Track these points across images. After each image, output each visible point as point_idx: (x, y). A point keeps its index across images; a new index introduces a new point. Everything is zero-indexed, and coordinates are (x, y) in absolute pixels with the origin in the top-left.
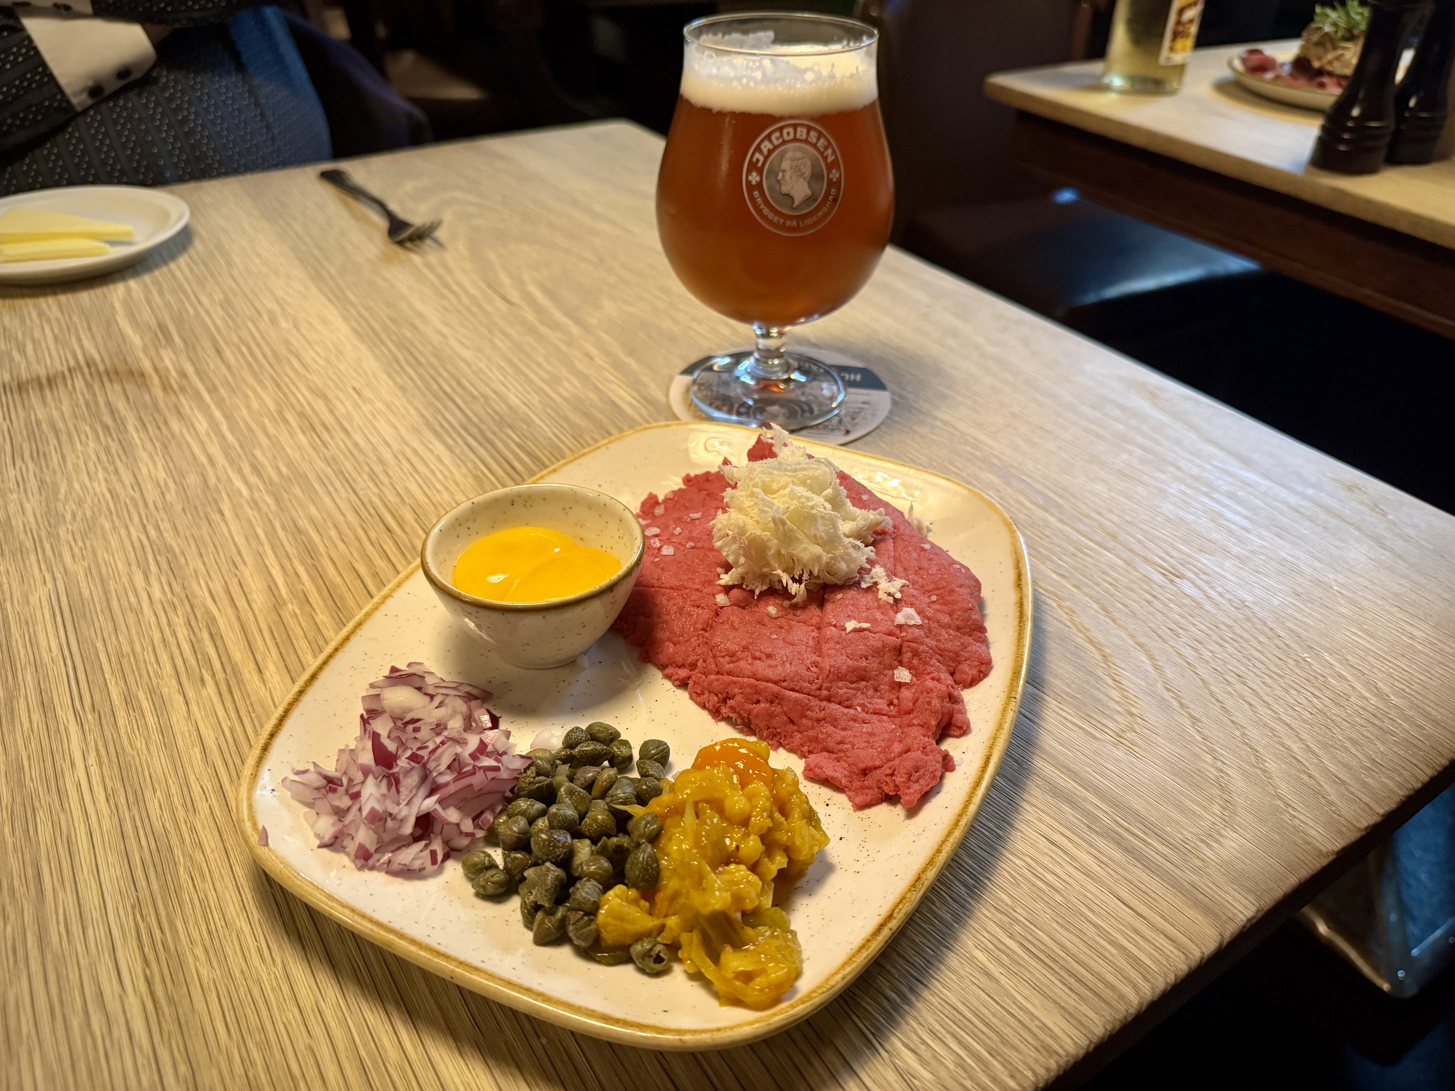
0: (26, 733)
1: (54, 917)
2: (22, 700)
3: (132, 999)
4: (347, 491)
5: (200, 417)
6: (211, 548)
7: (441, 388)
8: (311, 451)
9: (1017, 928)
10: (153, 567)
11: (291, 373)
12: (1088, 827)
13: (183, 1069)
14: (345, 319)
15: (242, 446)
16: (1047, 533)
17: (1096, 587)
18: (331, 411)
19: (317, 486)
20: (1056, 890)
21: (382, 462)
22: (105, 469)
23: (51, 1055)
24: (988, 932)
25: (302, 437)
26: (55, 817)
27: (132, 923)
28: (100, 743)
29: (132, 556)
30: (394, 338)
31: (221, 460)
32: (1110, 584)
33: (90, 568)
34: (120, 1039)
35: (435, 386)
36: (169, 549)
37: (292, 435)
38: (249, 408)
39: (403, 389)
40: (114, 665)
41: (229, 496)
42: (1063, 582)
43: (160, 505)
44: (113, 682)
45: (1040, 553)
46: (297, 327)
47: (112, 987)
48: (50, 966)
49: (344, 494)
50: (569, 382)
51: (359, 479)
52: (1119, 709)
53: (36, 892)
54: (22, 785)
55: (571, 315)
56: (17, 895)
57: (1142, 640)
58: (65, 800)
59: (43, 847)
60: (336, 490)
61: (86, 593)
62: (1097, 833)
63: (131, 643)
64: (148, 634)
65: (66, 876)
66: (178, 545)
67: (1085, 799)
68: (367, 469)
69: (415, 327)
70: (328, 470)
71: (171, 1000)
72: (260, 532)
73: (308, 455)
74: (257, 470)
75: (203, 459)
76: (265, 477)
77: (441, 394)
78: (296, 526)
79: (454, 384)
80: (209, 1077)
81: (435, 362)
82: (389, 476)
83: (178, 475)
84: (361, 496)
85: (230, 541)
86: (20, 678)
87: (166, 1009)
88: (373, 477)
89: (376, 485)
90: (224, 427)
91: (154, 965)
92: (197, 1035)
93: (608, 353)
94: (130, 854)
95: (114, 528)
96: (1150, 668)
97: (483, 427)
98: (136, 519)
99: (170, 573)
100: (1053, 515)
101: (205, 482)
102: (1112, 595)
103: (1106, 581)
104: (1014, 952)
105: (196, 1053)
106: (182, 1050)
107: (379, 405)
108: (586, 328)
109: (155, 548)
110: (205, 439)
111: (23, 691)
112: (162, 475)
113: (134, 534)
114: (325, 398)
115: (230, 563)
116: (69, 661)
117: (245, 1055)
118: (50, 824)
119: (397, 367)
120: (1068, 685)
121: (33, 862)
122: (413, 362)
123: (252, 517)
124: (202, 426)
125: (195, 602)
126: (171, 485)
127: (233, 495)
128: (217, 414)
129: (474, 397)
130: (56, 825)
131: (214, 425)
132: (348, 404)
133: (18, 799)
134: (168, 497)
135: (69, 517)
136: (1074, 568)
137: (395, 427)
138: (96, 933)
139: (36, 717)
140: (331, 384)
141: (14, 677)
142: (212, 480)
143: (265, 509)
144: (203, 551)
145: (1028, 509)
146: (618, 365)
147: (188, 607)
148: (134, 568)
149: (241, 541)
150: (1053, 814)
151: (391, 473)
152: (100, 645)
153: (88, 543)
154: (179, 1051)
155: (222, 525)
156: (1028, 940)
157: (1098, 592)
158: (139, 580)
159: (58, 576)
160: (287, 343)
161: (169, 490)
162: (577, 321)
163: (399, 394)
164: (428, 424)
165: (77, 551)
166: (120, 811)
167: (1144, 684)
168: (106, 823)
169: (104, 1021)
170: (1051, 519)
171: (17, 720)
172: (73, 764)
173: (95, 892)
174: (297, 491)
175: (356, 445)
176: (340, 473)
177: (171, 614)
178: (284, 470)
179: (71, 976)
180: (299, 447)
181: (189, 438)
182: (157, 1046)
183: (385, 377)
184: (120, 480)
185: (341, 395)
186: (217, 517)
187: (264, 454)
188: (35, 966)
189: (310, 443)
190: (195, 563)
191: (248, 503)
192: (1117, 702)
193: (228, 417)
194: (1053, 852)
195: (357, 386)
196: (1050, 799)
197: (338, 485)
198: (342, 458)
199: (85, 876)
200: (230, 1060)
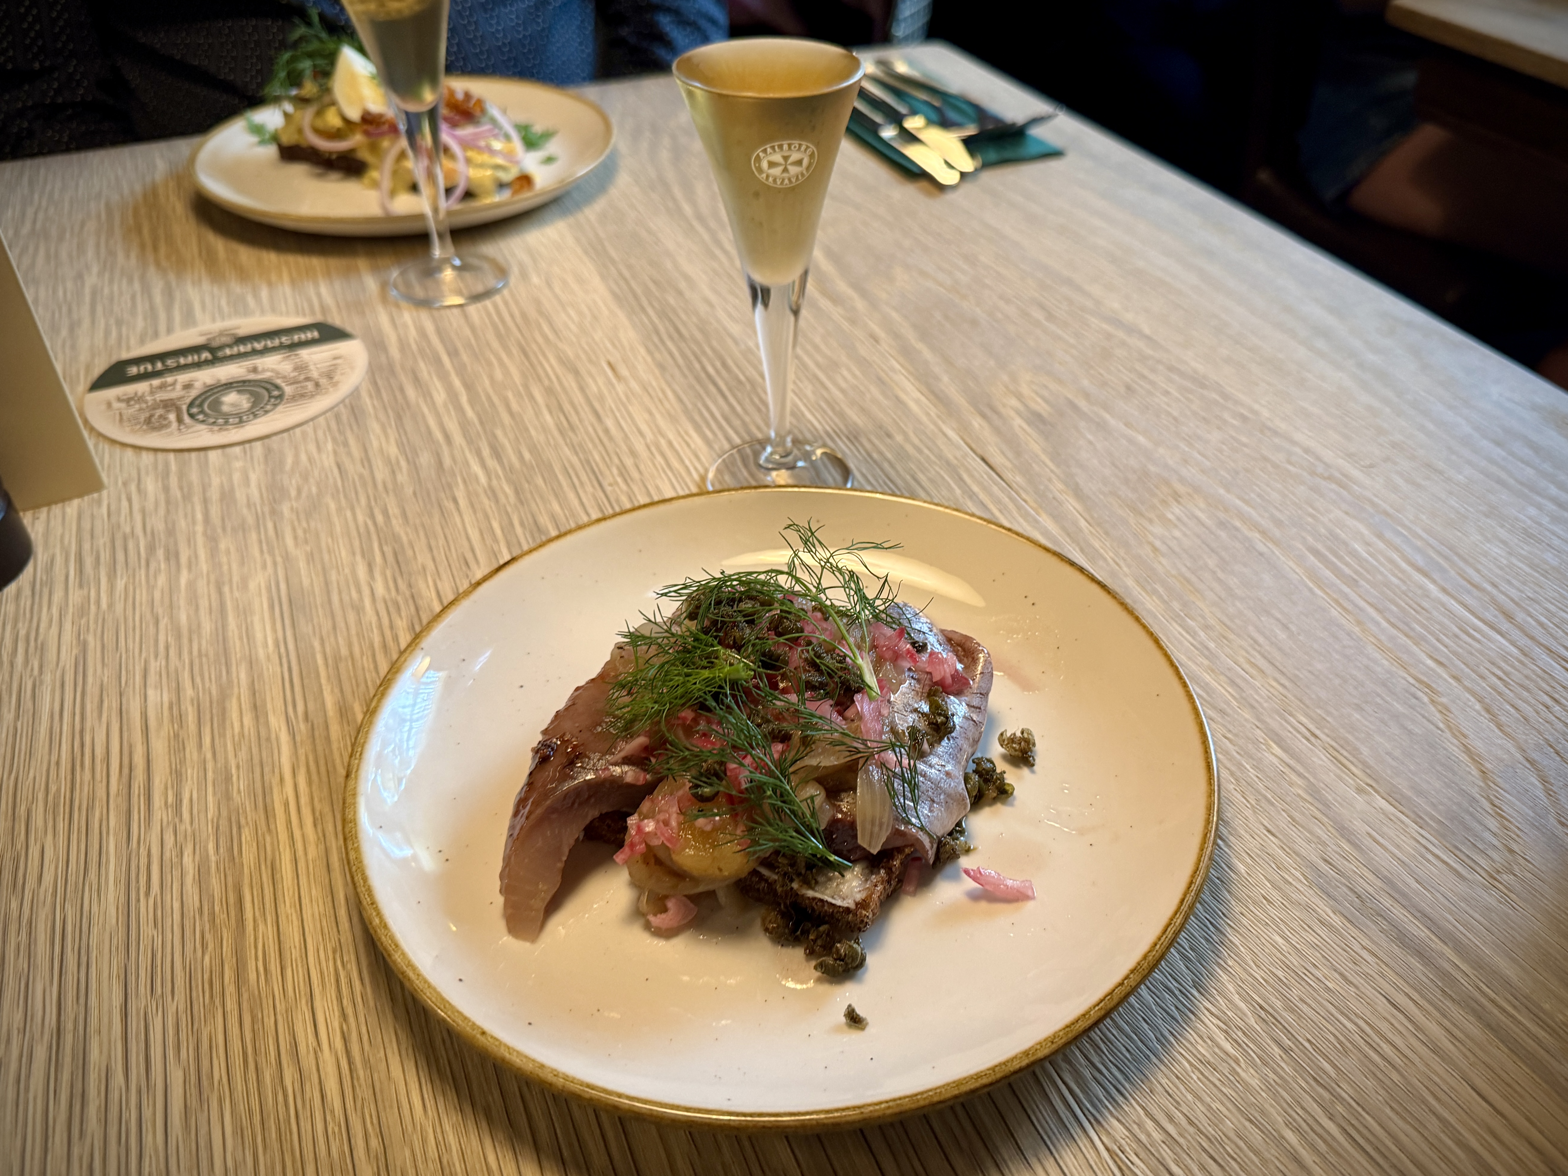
0: (236, 738)
1: (253, 952)
2: (234, 701)
3: (326, 1054)
4: (593, 486)
5: (438, 384)
6: (442, 541)
7: (704, 368)
8: (556, 433)
9: (1340, 1108)
10: (378, 559)
11: (540, 340)
12: (1443, 991)
13: (374, 1143)
14: (604, 278)
15: (482, 423)
16: (1425, 604)
17: (1480, 681)
18: (582, 389)
19: (561, 477)
20: (1394, 1067)
21: (633, 453)
22: (334, 440)
23: (241, 1108)
24: (1303, 1108)
25: (548, 417)
26: (260, 838)
27: (332, 969)
28: (311, 758)
29: (357, 543)
30: (656, 304)
31: (458, 439)
32: (1500, 679)
33: (312, 554)
34: (311, 1099)
35: (697, 366)
36: (396, 538)
37: (538, 414)
38: (492, 378)
39: (662, 367)
40: (330, 668)
41: (464, 481)
42: (1440, 670)
43: (390, 486)
44: (329, 690)
45: (1413, 629)
46: (549, 285)
47: (307, 1039)
48: (245, 1006)
49: (589, 489)
50: (849, 370)
51: (607, 473)
52: (1496, 842)
53: (237, 921)
54: (228, 797)
55: (857, 287)
56: (218, 921)
57: (1535, 756)
58: (271, 820)
59: (246, 871)
60: (581, 483)
61: (306, 582)
62: (1453, 1000)
63: (350, 645)
64: (369, 637)
65: (267, 906)
66: (407, 534)
67: (1442, 955)
68: (616, 460)
69: (680, 293)
70: (574, 460)
71: (366, 1062)
72: (496, 525)
73: (554, 439)
74: (497, 453)
75: (438, 435)
76: (505, 461)
77: (703, 375)
78: (535, 522)
79: (718, 364)
80: (402, 1156)
81: (699, 336)
82: (640, 472)
83: (410, 453)
84: (608, 492)
85: (463, 533)
86: (234, 675)
87: (361, 1073)
88: (623, 472)
89: (625, 481)
90: (464, 399)
91: (352, 1020)
92: (391, 1107)
93: (896, 336)
94: (335, 890)
95: (340, 510)
96: (1541, 794)
97: (747, 419)
98: (363, 501)
99: (396, 567)
100: (1434, 582)
101: (440, 463)
102: (1500, 694)
103: (1494, 674)
104: (1333, 1138)
105: (389, 1128)
106: (375, 1121)
107: (634, 384)
108: (873, 304)
109: (381, 535)
110: (442, 410)
111: (236, 690)
112: (393, 450)
113: (360, 518)
114: (576, 373)
115: (462, 562)
116: (284, 660)
117: (441, 1138)
118: (255, 844)
119: (656, 340)
120: (1433, 805)
121: (234, 886)
122: (675, 336)
123: (488, 508)
124: (440, 396)
125: (420, 602)
126: (403, 463)
127: (469, 480)
128: (457, 383)
129: (740, 382)
130: (260, 846)
131: (452, 395)
132: (601, 381)
133: (224, 813)
134: (399, 478)
135: (293, 493)
136: (1455, 653)
137: (650, 413)
138: (295, 976)
139: (248, 720)
140: (583, 356)
141: (228, 672)
142: (447, 462)
143: (503, 500)
144: (433, 543)
145: (1403, 571)
146: (906, 352)
147: (412, 609)
148: (359, 558)
149: (474, 536)
150: (1398, 969)
151: (642, 467)
152: (317, 644)
153: (313, 524)
154: (372, 1122)
155: (456, 514)
156: (1353, 1125)
157: (1483, 688)
158: (362, 571)
159: (279, 559)
160: (538, 303)
161: (400, 469)
162: (863, 293)
163: (657, 371)
164: (686, 411)
165: (300, 533)
166: (327, 839)
167: (1532, 814)
168: (312, 852)
169: (297, 1076)
170: (1431, 587)
171: (228, 723)
172: (282, 780)
173: (296, 929)
174: (540, 481)
175: (607, 431)
176: (587, 463)
177: (394, 616)
178: (527, 456)
179: (266, 1020)
180: (545, 429)
181: (425, 410)
182: (349, 1112)
183: (642, 351)
184: (349, 454)
185: (593, 370)
186: (449, 505)
187: (505, 434)
188: (231, 1005)
189: (557, 425)
190: (423, 558)
191: (485, 492)
192: (1495, 834)
193: (469, 387)
194: (1394, 1016)
195: (612, 360)
196: (1397, 950)
197: (584, 478)
198: (590, 446)
199: (287, 909)
200: (424, 1141)
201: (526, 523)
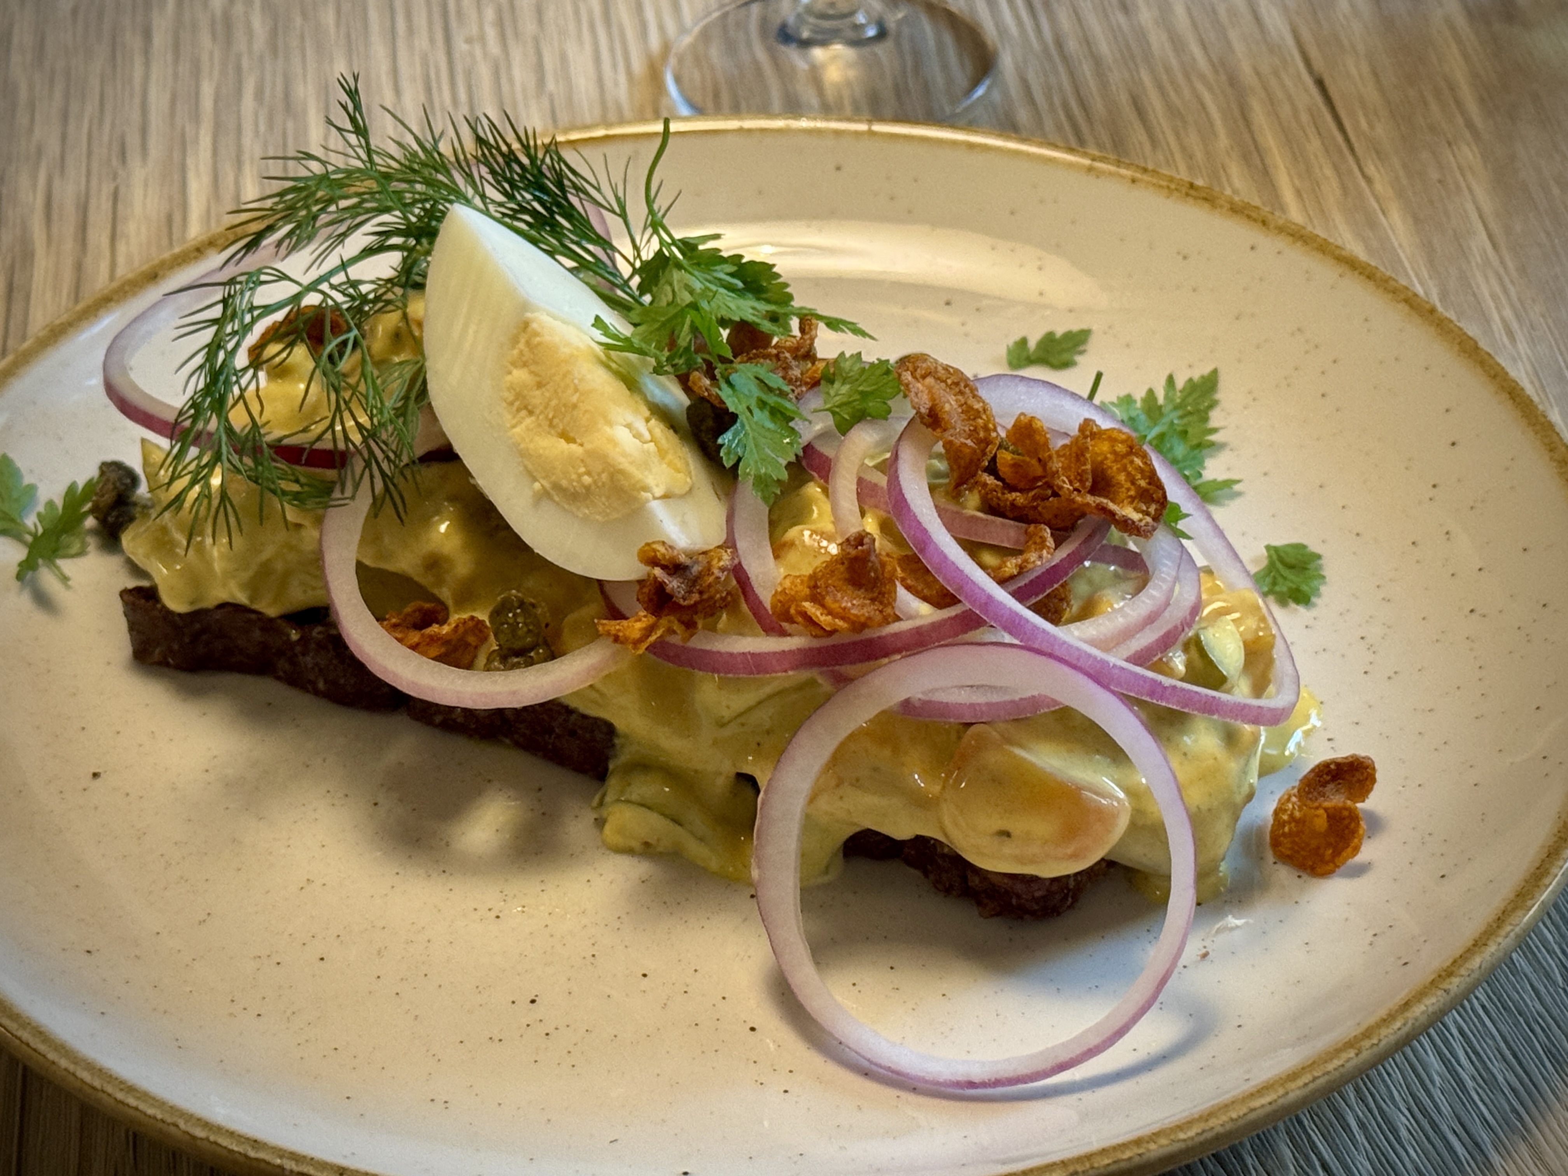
201: (267, 93)
